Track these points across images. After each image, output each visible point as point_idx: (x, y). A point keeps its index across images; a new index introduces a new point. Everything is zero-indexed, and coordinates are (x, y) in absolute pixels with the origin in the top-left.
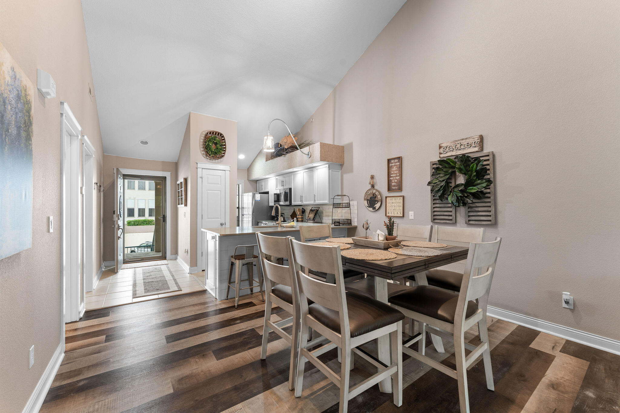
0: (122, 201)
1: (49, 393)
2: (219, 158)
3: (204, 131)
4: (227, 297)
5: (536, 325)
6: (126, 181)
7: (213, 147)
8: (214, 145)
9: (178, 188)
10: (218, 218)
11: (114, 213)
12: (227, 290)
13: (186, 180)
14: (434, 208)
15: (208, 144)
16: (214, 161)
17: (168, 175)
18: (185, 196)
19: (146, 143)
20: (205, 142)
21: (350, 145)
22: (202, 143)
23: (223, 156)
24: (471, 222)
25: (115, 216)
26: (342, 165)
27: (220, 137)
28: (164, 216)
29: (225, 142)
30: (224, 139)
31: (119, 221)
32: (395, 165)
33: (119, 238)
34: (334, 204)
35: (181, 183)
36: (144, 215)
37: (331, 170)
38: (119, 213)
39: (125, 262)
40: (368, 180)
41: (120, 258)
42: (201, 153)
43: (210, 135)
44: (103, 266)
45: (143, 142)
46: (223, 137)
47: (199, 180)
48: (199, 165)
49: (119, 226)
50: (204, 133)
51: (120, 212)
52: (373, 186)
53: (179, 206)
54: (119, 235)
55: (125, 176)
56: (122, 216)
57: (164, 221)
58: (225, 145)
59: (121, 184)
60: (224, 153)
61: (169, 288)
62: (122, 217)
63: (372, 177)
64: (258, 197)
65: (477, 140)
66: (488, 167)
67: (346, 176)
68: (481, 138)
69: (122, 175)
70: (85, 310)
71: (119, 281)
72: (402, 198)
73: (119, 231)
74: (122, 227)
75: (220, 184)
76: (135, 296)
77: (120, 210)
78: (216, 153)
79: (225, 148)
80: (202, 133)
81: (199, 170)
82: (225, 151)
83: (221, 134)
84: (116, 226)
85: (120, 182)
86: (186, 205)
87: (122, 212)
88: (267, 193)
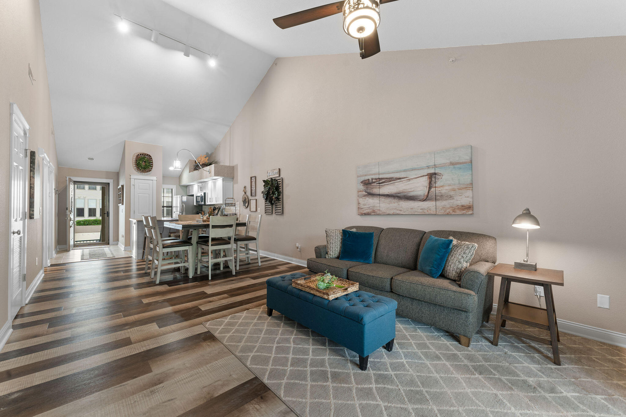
0: (73, 201)
1: (30, 300)
2: (147, 172)
3: (136, 153)
4: (143, 258)
5: (292, 260)
6: (76, 186)
7: (143, 164)
8: (143, 162)
9: (119, 191)
10: (147, 213)
11: (67, 209)
12: (142, 254)
13: (123, 186)
14: (266, 206)
15: (139, 162)
16: (144, 174)
17: (111, 181)
18: (122, 198)
19: (92, 159)
20: (136, 161)
21: (237, 165)
22: (134, 162)
23: (150, 170)
24: (276, 213)
25: (67, 211)
26: (233, 178)
27: (149, 157)
28: (108, 212)
29: (152, 161)
30: (151, 159)
31: (71, 215)
32: (253, 180)
33: (71, 227)
34: (226, 204)
35: (120, 188)
36: (95, 215)
37: (224, 182)
38: (71, 210)
39: (75, 246)
40: (243, 189)
41: (72, 243)
42: (134, 168)
43: (141, 156)
44: (58, 247)
45: (89, 159)
46: (150, 157)
47: (132, 187)
48: (132, 177)
49: (70, 219)
50: (136, 154)
51: (71, 208)
52: (245, 193)
53: (119, 205)
54: (71, 225)
55: (75, 182)
56: (73, 211)
57: (108, 217)
58: (152, 163)
59: (72, 189)
60: (151, 168)
61: (107, 256)
62: (73, 213)
63: (245, 187)
64: (185, 199)
65: (277, 171)
66: (280, 185)
67: (235, 186)
68: (279, 169)
69: (73, 182)
70: (50, 264)
71: (71, 254)
72: (255, 200)
73: (71, 222)
74: (73, 219)
75: (148, 189)
76: (82, 259)
77: (71, 207)
78: (145, 168)
79: (152, 165)
80: (135, 154)
81: (132, 181)
82: (152, 166)
83: (149, 155)
84: (69, 218)
85: (72, 186)
86: (123, 204)
87: (73, 209)
88: (193, 195)
